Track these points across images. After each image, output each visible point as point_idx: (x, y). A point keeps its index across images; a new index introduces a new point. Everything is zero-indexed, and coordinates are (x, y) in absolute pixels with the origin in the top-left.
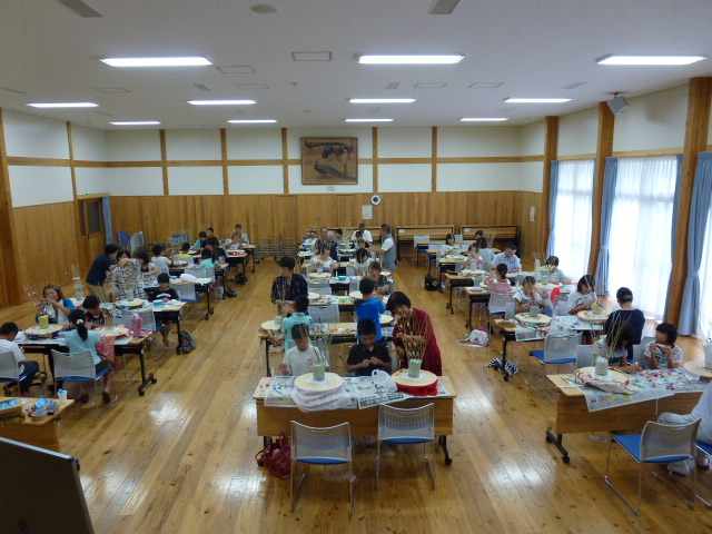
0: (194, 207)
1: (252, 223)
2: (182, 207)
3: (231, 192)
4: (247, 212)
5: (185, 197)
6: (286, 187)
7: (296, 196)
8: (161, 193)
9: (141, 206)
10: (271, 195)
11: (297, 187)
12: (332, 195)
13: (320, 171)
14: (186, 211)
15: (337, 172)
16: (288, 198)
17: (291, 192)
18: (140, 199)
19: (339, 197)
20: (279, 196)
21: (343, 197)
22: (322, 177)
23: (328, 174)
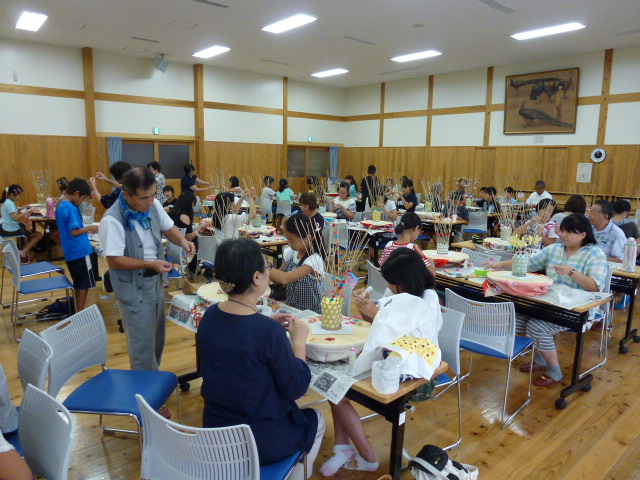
0: (400, 158)
3: (433, 144)
4: (444, 167)
6: (486, 138)
7: (495, 148)
8: (377, 145)
10: (469, 147)
11: (498, 139)
12: (538, 147)
13: (526, 116)
14: (393, 163)
15: (547, 116)
17: (492, 143)
19: (547, 150)
20: (477, 148)
21: (553, 150)
22: (528, 125)
23: (537, 121)
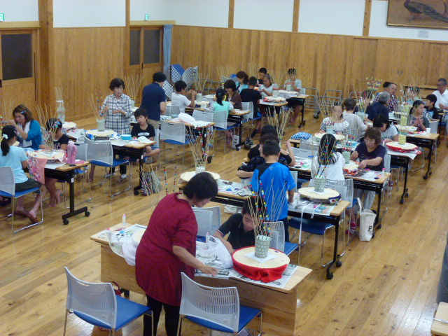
0: (258, 43)
1: (320, 69)
2: (245, 43)
3: (301, 30)
4: (316, 56)
5: (250, 31)
6: (366, 28)
7: (376, 40)
8: (226, 25)
9: (203, 39)
10: (346, 37)
11: (380, 29)
12: (423, 42)
13: (412, 10)
14: (248, 48)
15: (433, 12)
16: (367, 42)
17: (372, 34)
18: (203, 30)
19: (432, 45)
20: (356, 38)
21: (439, 46)
22: (414, 19)
23: (422, 15)
